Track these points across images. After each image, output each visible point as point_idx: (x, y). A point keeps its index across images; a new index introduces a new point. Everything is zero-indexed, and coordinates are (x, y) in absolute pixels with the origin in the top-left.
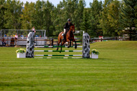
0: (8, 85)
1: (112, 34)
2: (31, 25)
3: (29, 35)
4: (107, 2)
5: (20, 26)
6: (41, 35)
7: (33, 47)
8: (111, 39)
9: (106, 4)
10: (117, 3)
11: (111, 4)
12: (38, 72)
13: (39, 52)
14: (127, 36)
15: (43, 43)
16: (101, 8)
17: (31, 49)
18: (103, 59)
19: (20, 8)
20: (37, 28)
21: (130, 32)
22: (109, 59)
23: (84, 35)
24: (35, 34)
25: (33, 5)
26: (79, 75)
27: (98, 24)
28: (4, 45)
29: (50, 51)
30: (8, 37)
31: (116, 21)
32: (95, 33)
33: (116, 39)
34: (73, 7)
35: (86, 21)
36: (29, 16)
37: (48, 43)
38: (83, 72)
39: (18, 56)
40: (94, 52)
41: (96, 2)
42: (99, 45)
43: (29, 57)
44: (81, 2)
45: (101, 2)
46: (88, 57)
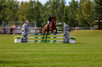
0: (8, 63)
1: (86, 25)
2: (25, 18)
3: (23, 26)
4: (82, 1)
5: (17, 19)
6: (33, 25)
7: (27, 34)
8: (85, 29)
9: (81, 3)
10: (90, 2)
11: (85, 3)
12: (30, 53)
13: (31, 38)
14: (97, 26)
15: (34, 31)
16: (77, 6)
17: (25, 36)
18: (79, 44)
19: (17, 6)
20: (29, 21)
21: (99, 24)
22: (83, 44)
23: (64, 26)
24: (28, 25)
25: (26, 3)
26: (61, 55)
27: (75, 17)
28: (5, 33)
29: (40, 37)
30: (8, 27)
31: (88, 16)
32: (73, 24)
33: (89, 29)
34: (57, 5)
35: (66, 15)
36: (24, 12)
37: (38, 31)
38: (64, 53)
39: (16, 41)
40: (72, 38)
41: (73, 1)
42: (76, 33)
43: (24, 42)
44: (63, 1)
45: (77, 2)
46: (68, 42)
